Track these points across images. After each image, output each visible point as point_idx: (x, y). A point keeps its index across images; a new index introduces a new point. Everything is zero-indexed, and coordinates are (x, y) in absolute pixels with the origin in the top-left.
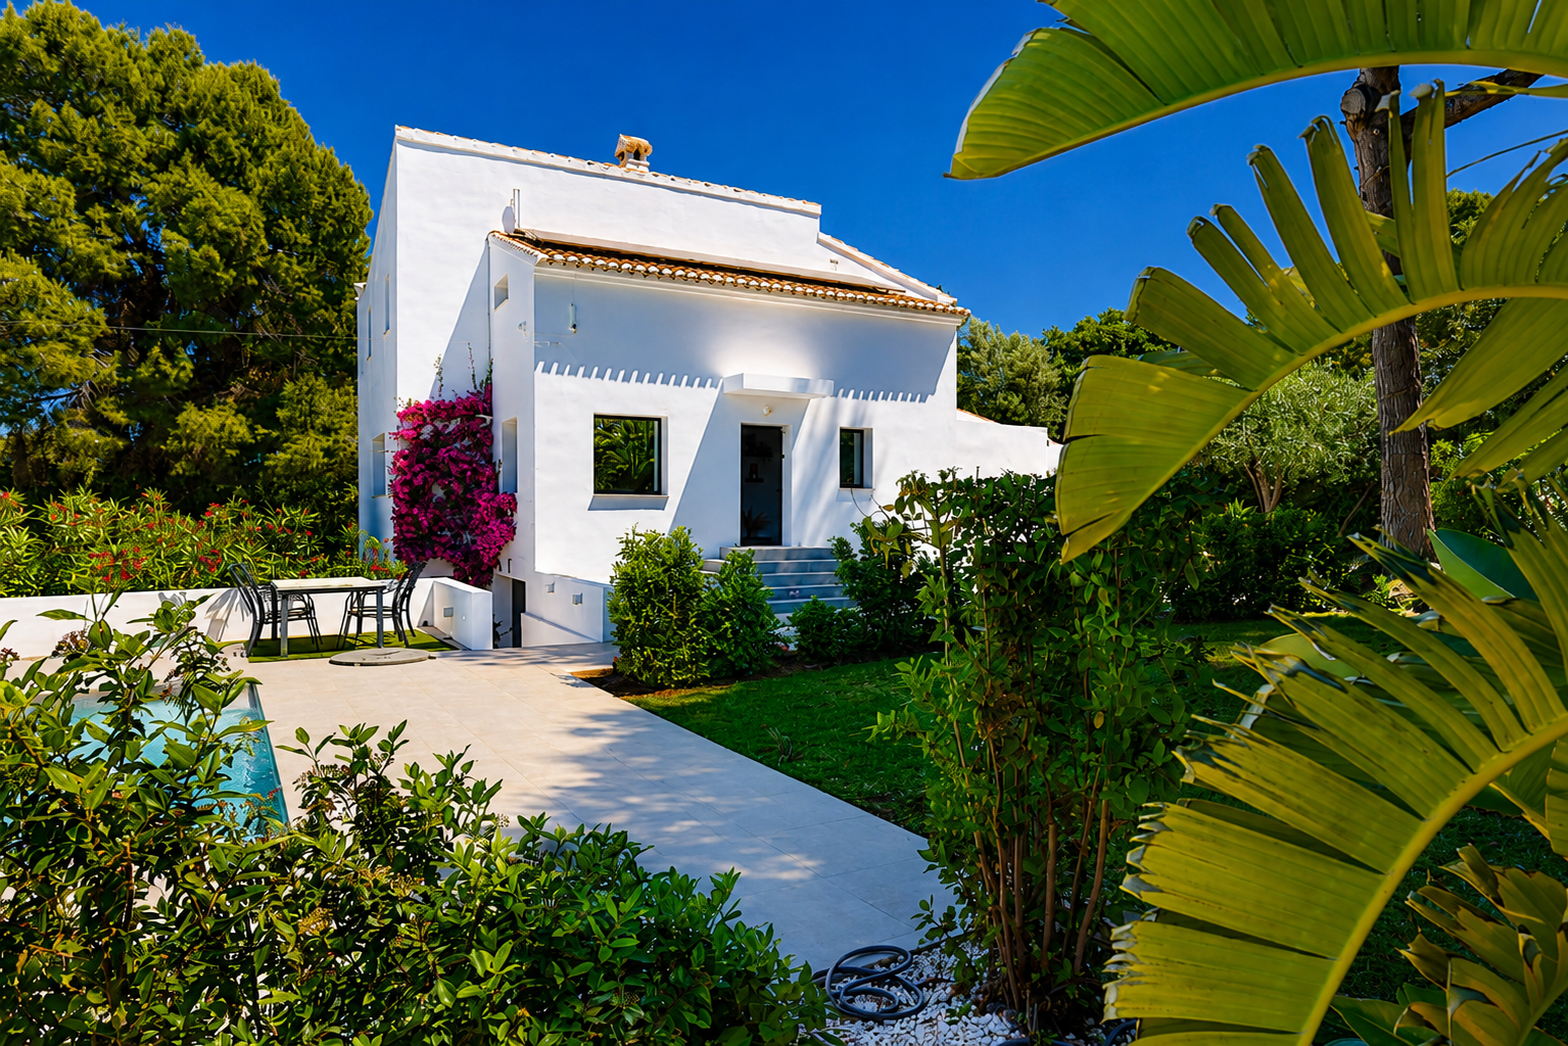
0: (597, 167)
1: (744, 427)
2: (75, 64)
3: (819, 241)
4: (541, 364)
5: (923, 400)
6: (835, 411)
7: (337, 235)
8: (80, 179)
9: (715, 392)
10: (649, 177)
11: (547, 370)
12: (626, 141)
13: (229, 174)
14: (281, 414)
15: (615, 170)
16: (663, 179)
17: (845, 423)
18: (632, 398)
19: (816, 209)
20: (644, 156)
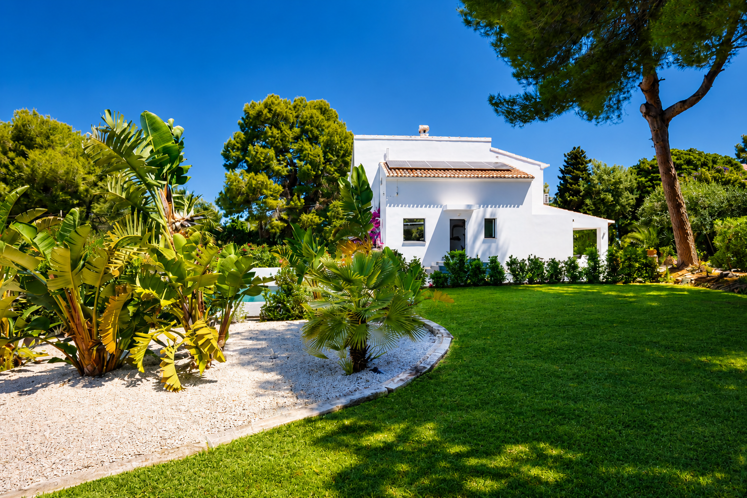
0: (413, 137)
1: (450, 220)
2: (276, 115)
3: (491, 151)
4: (388, 205)
5: (518, 207)
6: (485, 212)
7: (344, 156)
8: (276, 148)
9: (441, 209)
10: (430, 138)
11: (390, 206)
12: (421, 127)
13: (314, 140)
14: (328, 214)
15: (418, 138)
16: (435, 138)
17: (488, 216)
18: (414, 213)
19: (490, 139)
20: (427, 132)
